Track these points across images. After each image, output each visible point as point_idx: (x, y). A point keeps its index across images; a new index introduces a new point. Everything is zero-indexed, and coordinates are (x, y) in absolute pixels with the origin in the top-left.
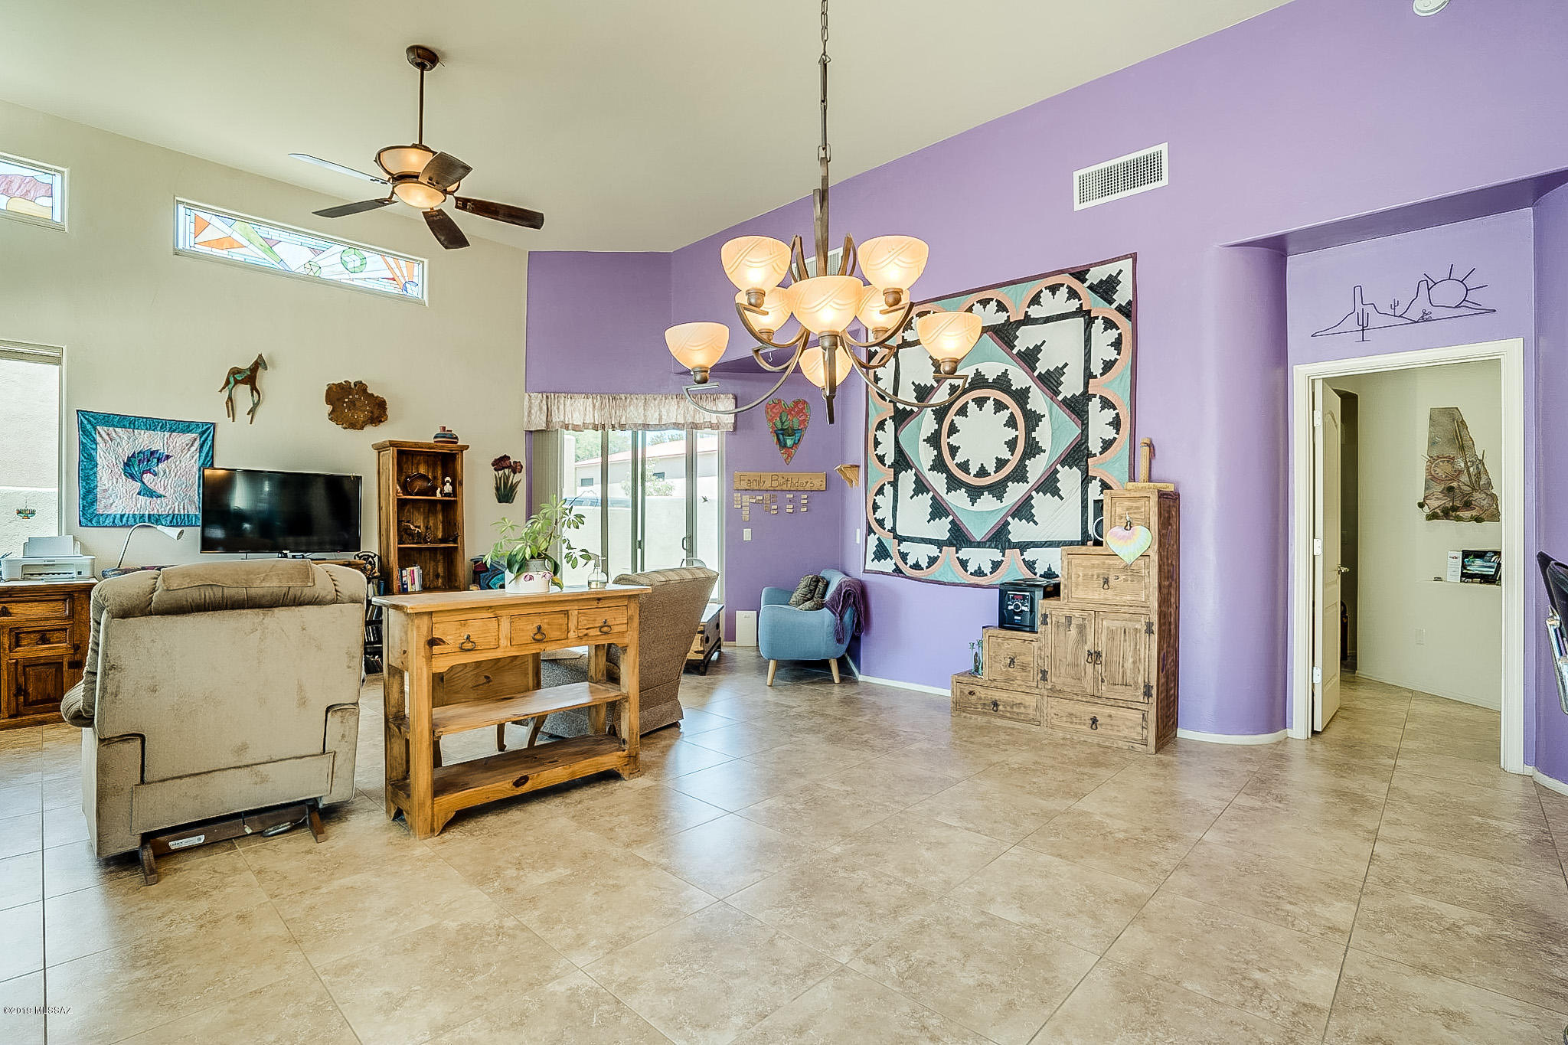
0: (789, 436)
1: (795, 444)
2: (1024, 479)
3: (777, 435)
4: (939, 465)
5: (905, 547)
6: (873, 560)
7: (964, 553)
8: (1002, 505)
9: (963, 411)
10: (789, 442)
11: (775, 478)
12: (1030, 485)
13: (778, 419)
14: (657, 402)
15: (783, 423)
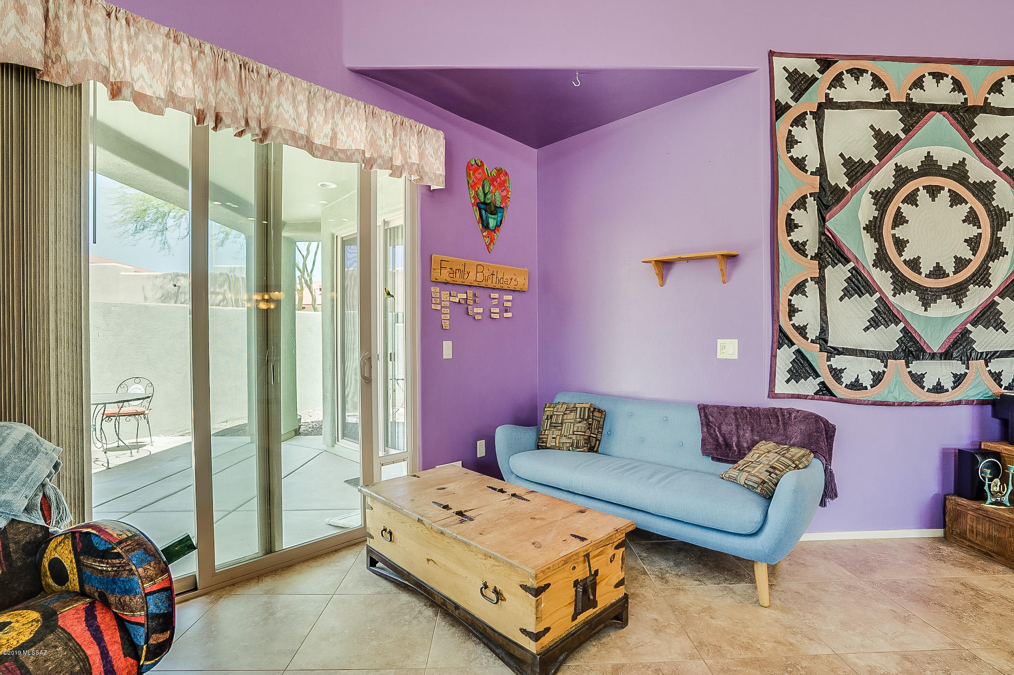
0: (492, 214)
1: (498, 226)
2: (986, 283)
3: (480, 209)
4: (882, 260)
5: (838, 362)
6: (788, 381)
7: (917, 367)
8: (961, 311)
9: (911, 199)
10: (492, 223)
11: (480, 269)
12: (994, 288)
13: (481, 188)
14: (329, 105)
15: (485, 195)
